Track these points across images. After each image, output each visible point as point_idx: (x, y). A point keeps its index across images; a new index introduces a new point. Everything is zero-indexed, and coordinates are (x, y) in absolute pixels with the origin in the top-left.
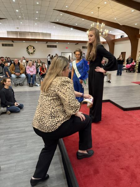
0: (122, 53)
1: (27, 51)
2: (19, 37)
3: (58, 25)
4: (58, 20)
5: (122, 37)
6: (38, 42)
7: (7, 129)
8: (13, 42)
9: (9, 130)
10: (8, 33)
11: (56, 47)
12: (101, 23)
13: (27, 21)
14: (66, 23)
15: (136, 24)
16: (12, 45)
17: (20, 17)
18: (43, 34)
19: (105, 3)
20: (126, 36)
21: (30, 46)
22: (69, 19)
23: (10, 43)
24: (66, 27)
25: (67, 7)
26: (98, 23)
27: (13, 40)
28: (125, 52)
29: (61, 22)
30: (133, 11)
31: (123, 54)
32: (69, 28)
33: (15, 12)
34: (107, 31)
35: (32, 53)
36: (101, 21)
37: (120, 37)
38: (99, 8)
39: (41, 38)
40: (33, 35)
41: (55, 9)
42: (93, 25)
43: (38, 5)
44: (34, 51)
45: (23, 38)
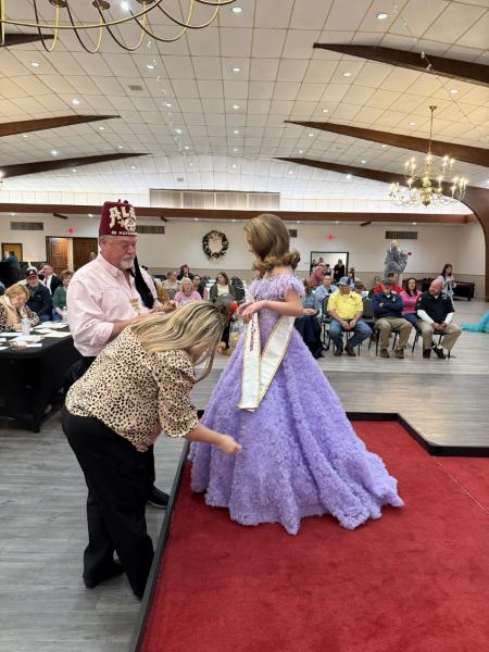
1: (204, 247)
2: (182, 207)
3: (302, 167)
4: (301, 152)
6: (238, 220)
8: (166, 221)
10: (153, 193)
11: (294, 234)
13: (208, 161)
14: (327, 158)
16: (161, 230)
17: (187, 148)
18: (255, 196)
19: (454, 91)
21: (213, 232)
22: (337, 148)
23: (157, 222)
24: (331, 174)
25: (325, 111)
26: (429, 157)
27: (164, 214)
29: (312, 156)
32: (339, 174)
33: (173, 135)
35: (217, 255)
36: (440, 148)
38: (433, 108)
39: (248, 208)
40: (223, 201)
41: (293, 119)
42: (411, 162)
43: (238, 112)
44: (225, 249)
45: (194, 208)
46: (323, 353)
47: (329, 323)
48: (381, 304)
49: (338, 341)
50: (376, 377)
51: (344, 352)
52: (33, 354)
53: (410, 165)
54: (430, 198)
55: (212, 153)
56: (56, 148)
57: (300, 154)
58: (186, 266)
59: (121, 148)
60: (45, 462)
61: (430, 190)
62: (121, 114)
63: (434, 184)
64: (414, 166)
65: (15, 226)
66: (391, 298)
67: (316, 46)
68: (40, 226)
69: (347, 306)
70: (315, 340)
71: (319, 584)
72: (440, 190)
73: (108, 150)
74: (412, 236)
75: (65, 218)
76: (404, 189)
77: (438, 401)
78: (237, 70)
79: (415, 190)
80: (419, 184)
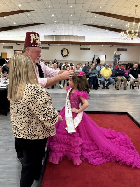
1: (61, 54)
2: (55, 41)
3: (92, 27)
6: (72, 45)
8: (50, 45)
10: (46, 36)
11: (89, 49)
14: (100, 24)
16: (48, 48)
17: (56, 21)
18: (77, 37)
21: (64, 49)
22: (104, 21)
23: (47, 46)
24: (101, 29)
25: (100, 8)
27: (49, 43)
29: (95, 24)
32: (104, 30)
33: (51, 17)
35: (65, 56)
36: (138, 20)
38: (136, 6)
39: (75, 41)
40: (67, 38)
41: (89, 11)
42: (128, 25)
43: (72, 8)
44: (68, 54)
45: (58, 41)
46: (99, 88)
47: (101, 78)
48: (118, 72)
49: (103, 84)
50: (115, 96)
51: (105, 87)
52: (3, 91)
53: (128, 26)
54: (134, 37)
55: (64, 23)
56: (15, 22)
57: (92, 23)
58: (56, 59)
59: (35, 22)
60: (8, 127)
61: (133, 34)
62: (34, 9)
63: (135, 33)
64: (129, 26)
65: (4, 47)
66: (121, 70)
68: (12, 47)
69: (106, 73)
70: (96, 84)
72: (137, 34)
73: (31, 22)
74: (125, 50)
75: (19, 45)
76: (125, 34)
77: (136, 104)
79: (129, 34)
80: (130, 32)
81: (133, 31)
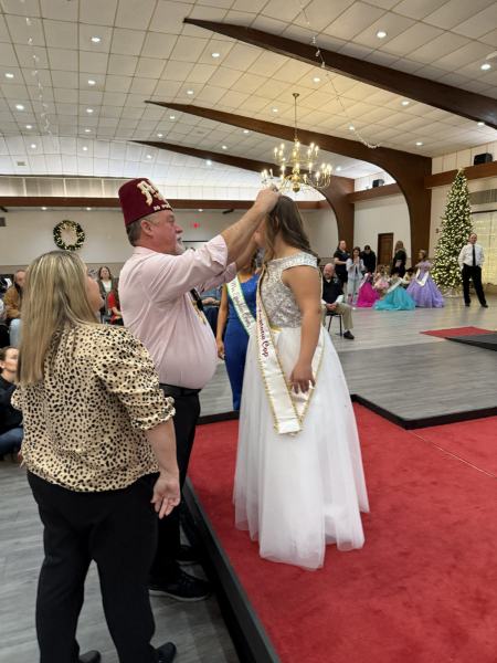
0: (381, 236)
1: (56, 240)
2: (25, 195)
3: (161, 150)
4: (160, 135)
5: (376, 183)
6: (95, 208)
7: (13, 517)
8: (6, 211)
9: (19, 522)
12: (306, 142)
13: (56, 140)
14: (188, 143)
15: (419, 144)
16: (1, 222)
17: (29, 127)
18: (111, 181)
19: (317, 80)
20: (389, 180)
21: (65, 222)
22: (199, 132)
24: (191, 158)
25: (190, 93)
26: (298, 144)
27: (3, 203)
28: (391, 235)
29: (172, 139)
30: (406, 103)
31: (385, 239)
32: (200, 160)
33: (13, 112)
34: (327, 169)
35: (72, 248)
36: (307, 137)
37: (371, 187)
38: (296, 95)
39: (104, 196)
40: (75, 186)
41: (153, 100)
43: (94, 88)
44: (80, 240)
45: (40, 195)
53: (279, 150)
54: (299, 184)
55: (59, 134)
57: (160, 137)
61: (298, 177)
64: (281, 153)
67: (187, 21)
71: (407, 577)
72: (305, 176)
78: (96, 40)
80: (289, 172)
81: (297, 167)
